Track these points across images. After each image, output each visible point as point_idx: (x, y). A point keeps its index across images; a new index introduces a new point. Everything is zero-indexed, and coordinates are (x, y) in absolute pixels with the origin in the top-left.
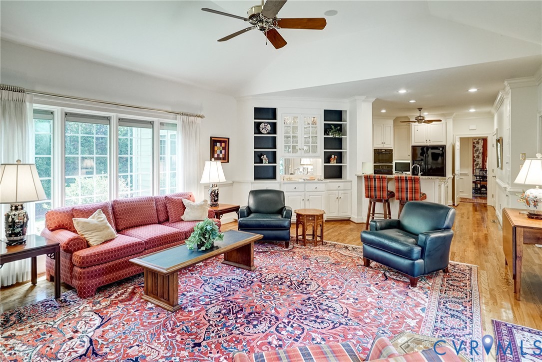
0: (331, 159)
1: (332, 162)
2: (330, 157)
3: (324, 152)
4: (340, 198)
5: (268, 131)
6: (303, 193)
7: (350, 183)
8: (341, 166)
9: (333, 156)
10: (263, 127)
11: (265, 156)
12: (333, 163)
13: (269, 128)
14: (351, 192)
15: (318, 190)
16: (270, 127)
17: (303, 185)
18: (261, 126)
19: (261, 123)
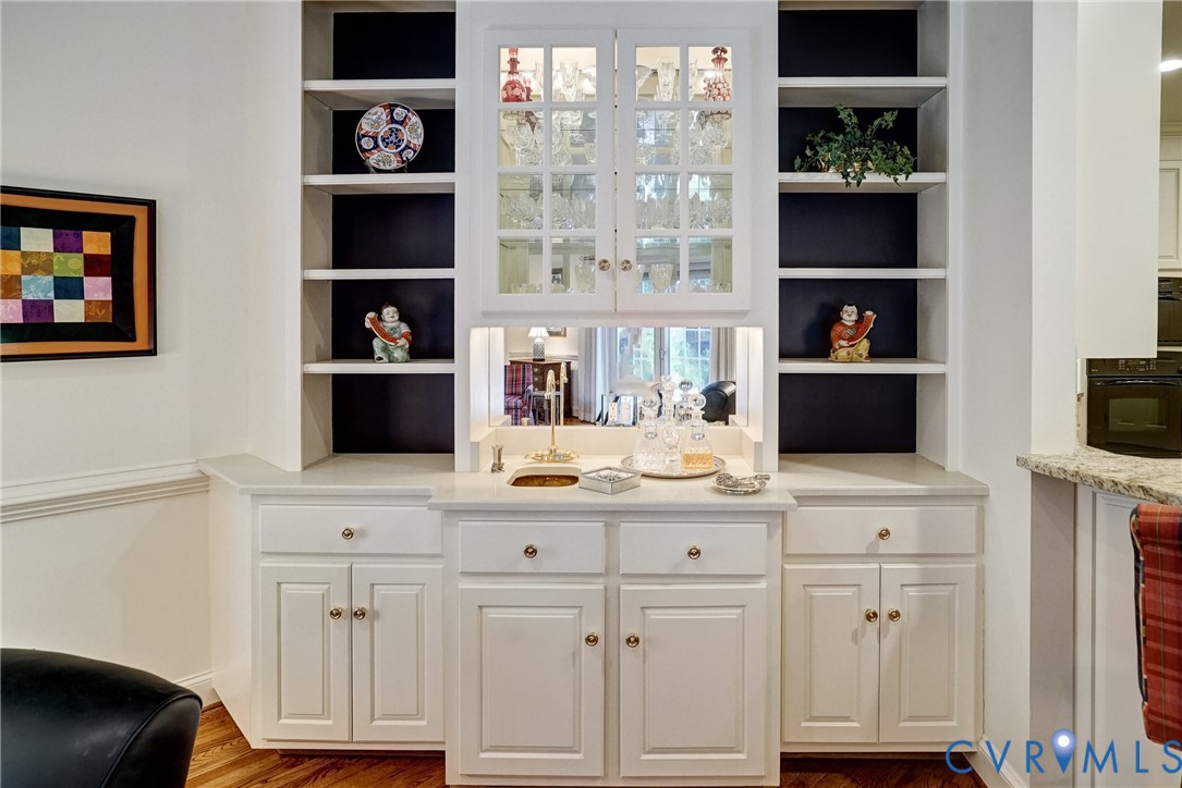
0: (838, 329)
1: (842, 348)
2: (831, 317)
3: (783, 282)
4: (894, 616)
5: (410, 155)
6: (598, 586)
7: (970, 511)
8: (911, 380)
9: (849, 315)
10: (383, 130)
11: (390, 314)
12: (850, 361)
13: (414, 134)
14: (981, 574)
15: (707, 564)
16: (421, 131)
17: (598, 526)
18: (365, 125)
19: (368, 103)
